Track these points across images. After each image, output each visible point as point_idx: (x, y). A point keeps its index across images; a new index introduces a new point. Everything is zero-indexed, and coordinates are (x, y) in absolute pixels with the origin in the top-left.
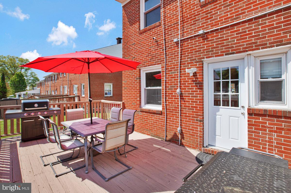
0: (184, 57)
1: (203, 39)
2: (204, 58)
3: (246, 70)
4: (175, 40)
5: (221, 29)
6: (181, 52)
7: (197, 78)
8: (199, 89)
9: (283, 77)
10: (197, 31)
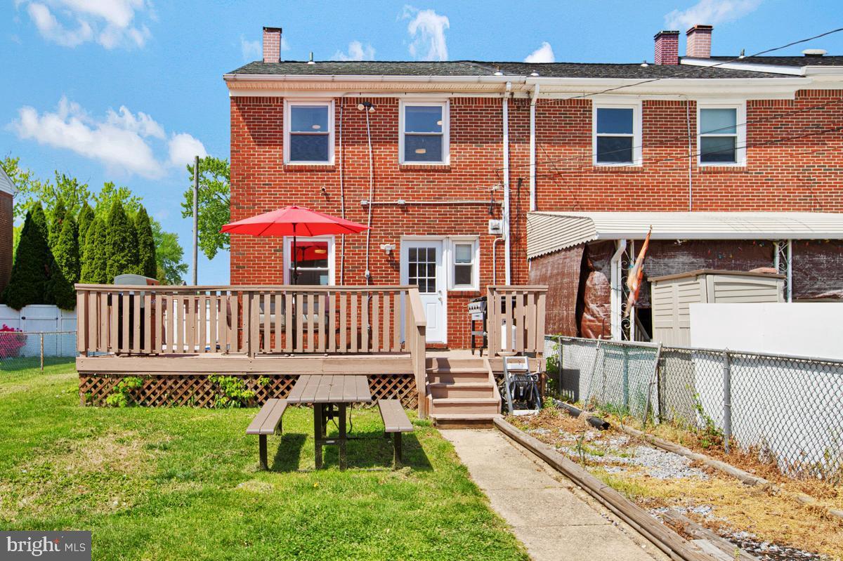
0: (375, 227)
1: (402, 211)
2: (402, 234)
3: (445, 252)
4: (364, 202)
5: (423, 204)
6: (371, 221)
7: (394, 258)
8: (395, 271)
9: (472, 262)
10: (395, 198)
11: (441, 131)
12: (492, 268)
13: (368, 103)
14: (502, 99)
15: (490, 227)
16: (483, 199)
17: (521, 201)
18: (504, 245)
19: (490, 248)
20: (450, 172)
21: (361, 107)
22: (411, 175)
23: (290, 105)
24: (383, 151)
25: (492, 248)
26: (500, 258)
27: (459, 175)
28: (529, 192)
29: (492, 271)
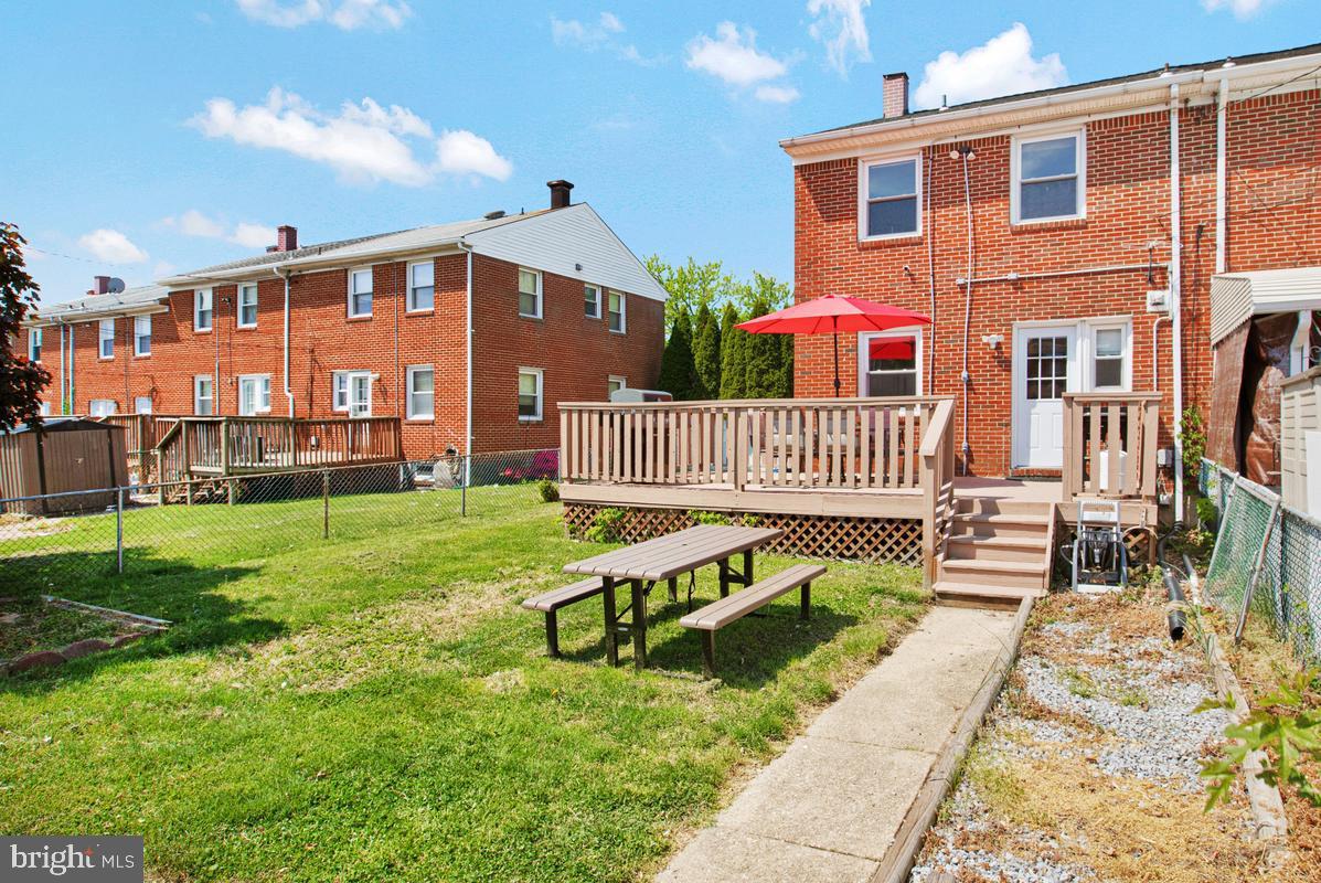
0: (976, 313)
1: (1014, 288)
2: (1015, 320)
3: (1079, 342)
4: (960, 281)
5: (1045, 277)
6: (971, 305)
7: (1002, 353)
8: (1005, 370)
9: (1123, 355)
10: (1003, 272)
11: (1074, 172)
12: (1152, 361)
13: (964, 148)
14: (1169, 111)
15: (1148, 302)
16: (1138, 261)
17: (1202, 259)
18: (1171, 326)
19: (1150, 333)
20: (1086, 228)
21: (955, 155)
22: (1027, 238)
23: (867, 165)
24: (987, 209)
25: (1152, 332)
26: (1164, 347)
27: (1100, 231)
28: (1215, 245)
29: (1152, 366)
